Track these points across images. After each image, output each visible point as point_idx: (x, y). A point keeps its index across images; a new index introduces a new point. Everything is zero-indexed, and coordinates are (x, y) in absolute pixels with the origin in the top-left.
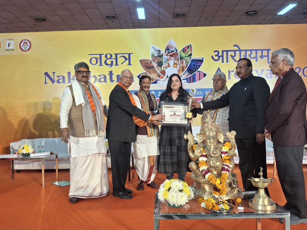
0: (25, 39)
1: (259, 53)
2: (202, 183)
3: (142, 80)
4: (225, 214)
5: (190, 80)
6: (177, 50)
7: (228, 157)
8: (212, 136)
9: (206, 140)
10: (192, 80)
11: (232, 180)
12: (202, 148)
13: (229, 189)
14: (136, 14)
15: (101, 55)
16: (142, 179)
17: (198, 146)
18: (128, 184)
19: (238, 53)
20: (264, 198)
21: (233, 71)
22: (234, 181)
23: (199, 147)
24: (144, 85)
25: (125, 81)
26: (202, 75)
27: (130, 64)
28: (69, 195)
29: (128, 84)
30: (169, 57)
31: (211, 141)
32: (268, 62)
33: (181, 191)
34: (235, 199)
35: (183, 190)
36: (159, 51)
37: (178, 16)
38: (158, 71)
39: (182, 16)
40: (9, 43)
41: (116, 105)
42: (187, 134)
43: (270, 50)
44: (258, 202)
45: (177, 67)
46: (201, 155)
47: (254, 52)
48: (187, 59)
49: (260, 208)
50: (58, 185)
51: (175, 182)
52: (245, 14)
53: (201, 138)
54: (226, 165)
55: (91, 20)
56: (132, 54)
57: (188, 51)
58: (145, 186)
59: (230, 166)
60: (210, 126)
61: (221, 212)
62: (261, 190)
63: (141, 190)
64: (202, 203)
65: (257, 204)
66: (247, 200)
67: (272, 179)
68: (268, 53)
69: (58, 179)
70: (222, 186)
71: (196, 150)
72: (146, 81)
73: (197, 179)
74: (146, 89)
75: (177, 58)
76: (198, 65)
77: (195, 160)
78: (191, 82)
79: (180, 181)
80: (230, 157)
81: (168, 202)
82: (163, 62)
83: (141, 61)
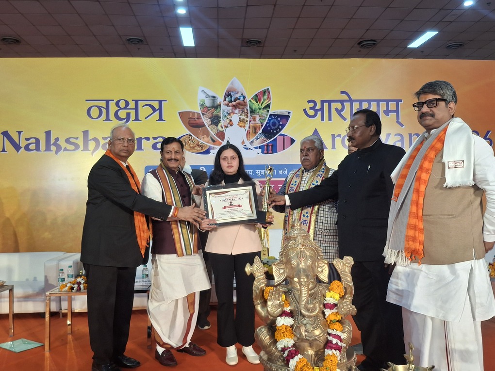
1: (383, 106)
3: (164, 146)
5: (267, 150)
6: (244, 98)
7: (338, 316)
8: (304, 269)
9: (291, 276)
12: (284, 296)
14: (178, 37)
17: (275, 290)
19: (347, 105)
21: (339, 136)
24: (167, 156)
26: (287, 142)
27: (161, 119)
30: (231, 108)
31: (302, 280)
32: (398, 122)
36: (214, 97)
37: (249, 45)
38: (212, 133)
39: (257, 43)
43: (401, 101)
45: (244, 127)
46: (280, 313)
47: (374, 104)
48: (262, 113)
50: (8, 349)
53: (282, 271)
54: (335, 336)
55: (101, 44)
56: (166, 101)
57: (264, 100)
59: (342, 337)
60: (300, 246)
68: (397, 106)
69: (13, 335)
71: (270, 300)
73: (271, 366)
74: (172, 164)
75: (246, 111)
76: (281, 123)
77: (269, 322)
78: (269, 152)
82: (220, 118)
83: (182, 115)
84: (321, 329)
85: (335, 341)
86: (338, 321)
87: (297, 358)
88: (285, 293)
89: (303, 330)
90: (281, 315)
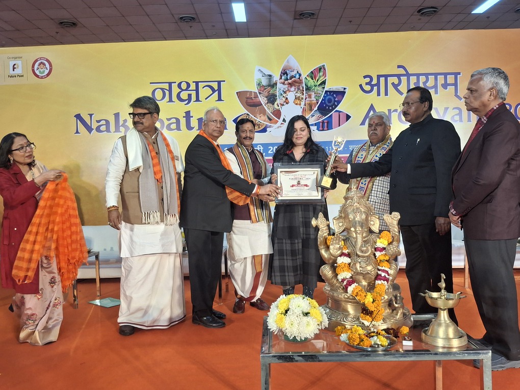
0: (41, 58)
1: (441, 79)
2: (341, 301)
3: (240, 126)
4: (380, 352)
5: (323, 127)
6: (300, 75)
7: (386, 257)
8: (359, 222)
9: (349, 227)
10: (326, 126)
11: (393, 295)
12: (343, 242)
13: (388, 310)
14: (230, 13)
15: (170, 84)
16: (242, 295)
17: (336, 238)
18: (218, 303)
19: (404, 79)
20: (447, 326)
21: (396, 110)
22: (396, 297)
23: (336, 240)
24: (244, 135)
25: (212, 127)
26: (343, 118)
27: (220, 99)
28: (119, 320)
29: (218, 133)
30: (286, 86)
31: (357, 229)
32: (456, 95)
33: (307, 314)
34: (399, 328)
35: (309, 313)
36: (270, 76)
37: (302, 17)
38: (269, 112)
39: (310, 15)
40: (15, 65)
41: (196, 170)
42: (317, 218)
43: (459, 73)
44: (437, 333)
45: (300, 104)
46: (340, 254)
47: (431, 78)
48: (317, 90)
49: (440, 343)
50: (99, 305)
51: (296, 299)
52: (416, 13)
53: (341, 224)
54: (384, 271)
55: (154, 23)
56: (224, 81)
57: (320, 77)
58: (247, 305)
59: (389, 272)
60: (356, 204)
61: (374, 349)
62: (442, 312)
63: (239, 312)
64: (342, 335)
65: (435, 337)
66: (419, 329)
67: (461, 293)
68: (456, 79)
69: (100, 295)
70: (377, 305)
71: (332, 244)
72: (246, 129)
73: (333, 293)
74: (247, 142)
76: (336, 99)
77: (331, 261)
78: (325, 129)
79: (304, 298)
80: (390, 256)
81: (285, 333)
82: (276, 96)
83: (239, 94)
84: (373, 266)
85: (383, 274)
86: (386, 261)
87: (354, 286)
88: (344, 240)
89: (358, 266)
90: (340, 256)
